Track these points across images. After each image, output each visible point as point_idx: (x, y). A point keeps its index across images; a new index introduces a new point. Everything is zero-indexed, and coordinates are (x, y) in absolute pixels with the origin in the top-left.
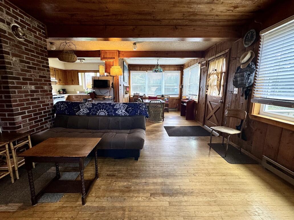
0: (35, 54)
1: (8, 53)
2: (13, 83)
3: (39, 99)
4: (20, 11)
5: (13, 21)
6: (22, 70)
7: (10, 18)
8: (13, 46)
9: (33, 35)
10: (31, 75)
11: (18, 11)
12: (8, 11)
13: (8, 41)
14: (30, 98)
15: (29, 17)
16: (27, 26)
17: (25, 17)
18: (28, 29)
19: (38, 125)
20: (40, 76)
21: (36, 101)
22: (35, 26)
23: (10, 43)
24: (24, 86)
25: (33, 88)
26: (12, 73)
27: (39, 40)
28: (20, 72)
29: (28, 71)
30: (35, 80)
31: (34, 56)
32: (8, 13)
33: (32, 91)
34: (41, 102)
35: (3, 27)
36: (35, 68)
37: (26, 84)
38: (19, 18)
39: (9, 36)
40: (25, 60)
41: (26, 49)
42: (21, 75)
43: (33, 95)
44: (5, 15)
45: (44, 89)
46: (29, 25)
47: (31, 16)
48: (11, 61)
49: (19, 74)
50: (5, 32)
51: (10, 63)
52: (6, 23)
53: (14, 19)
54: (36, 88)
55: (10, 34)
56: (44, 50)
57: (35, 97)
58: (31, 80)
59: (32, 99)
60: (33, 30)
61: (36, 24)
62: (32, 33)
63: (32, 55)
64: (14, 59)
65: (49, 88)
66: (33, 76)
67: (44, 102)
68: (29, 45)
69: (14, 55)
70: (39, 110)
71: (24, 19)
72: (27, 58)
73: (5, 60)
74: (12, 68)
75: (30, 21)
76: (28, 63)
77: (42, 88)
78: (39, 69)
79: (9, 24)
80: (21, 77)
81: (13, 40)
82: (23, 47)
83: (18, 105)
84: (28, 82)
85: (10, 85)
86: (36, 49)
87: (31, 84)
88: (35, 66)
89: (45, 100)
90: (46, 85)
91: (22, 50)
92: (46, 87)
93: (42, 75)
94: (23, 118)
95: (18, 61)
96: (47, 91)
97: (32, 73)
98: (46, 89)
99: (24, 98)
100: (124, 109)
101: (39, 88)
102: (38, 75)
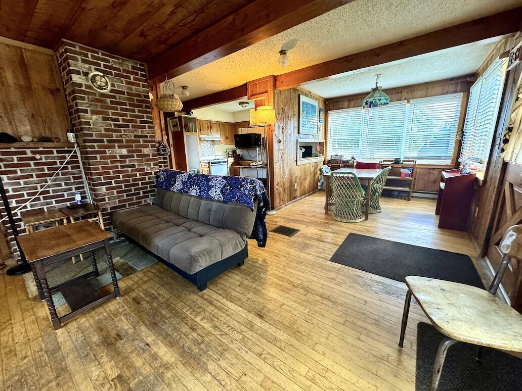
0: (128, 107)
1: (86, 111)
2: (93, 147)
3: (134, 166)
4: (103, 54)
5: (93, 69)
6: (106, 130)
7: (87, 66)
8: (92, 101)
9: (124, 82)
10: (121, 136)
11: (100, 55)
12: (84, 58)
13: (86, 96)
14: (119, 165)
15: (118, 59)
16: (113, 72)
17: (111, 60)
18: (116, 75)
19: (132, 199)
20: (136, 136)
21: (130, 169)
22: (128, 69)
23: (88, 98)
24: (109, 151)
25: (124, 151)
26: (91, 135)
27: (134, 87)
28: (104, 132)
29: (115, 131)
30: (127, 141)
31: (126, 110)
32: (84, 61)
33: (121, 156)
34: (138, 170)
35: (79, 80)
36: (128, 126)
37: (114, 147)
38: (102, 63)
39: (86, 90)
40: (111, 116)
41: (112, 102)
42: (106, 136)
43: (125, 161)
44: (80, 63)
45: (143, 153)
46: (118, 70)
47: (120, 57)
48: (91, 121)
49: (101, 135)
50: (80, 85)
51: (89, 123)
52: (82, 75)
53: (93, 67)
54: (129, 151)
55: (88, 87)
56: (145, 99)
57: (127, 163)
58: (121, 141)
59: (122, 167)
60: (124, 74)
61: (129, 65)
62: (123, 79)
63: (122, 109)
64: (94, 117)
65: (152, 151)
66: (123, 136)
67: (143, 170)
68: (117, 96)
69: (93, 113)
70: (134, 180)
71: (109, 62)
72: (113, 114)
73: (81, 120)
74: (91, 128)
75: (120, 63)
76: (117, 120)
77: (140, 151)
78: (133, 127)
79: (86, 74)
80: (105, 139)
81: (92, 93)
82: (108, 100)
83: (100, 174)
84: (116, 145)
85: (88, 150)
86: (129, 99)
87: (120, 147)
88: (128, 123)
89: (145, 167)
90: (147, 147)
91: (106, 105)
92: (146, 151)
93: (140, 134)
94: (107, 189)
95: (100, 120)
96: (148, 155)
97: (123, 133)
98: (146, 152)
99: (110, 165)
100: (219, 188)
101: (134, 151)
102: (133, 135)
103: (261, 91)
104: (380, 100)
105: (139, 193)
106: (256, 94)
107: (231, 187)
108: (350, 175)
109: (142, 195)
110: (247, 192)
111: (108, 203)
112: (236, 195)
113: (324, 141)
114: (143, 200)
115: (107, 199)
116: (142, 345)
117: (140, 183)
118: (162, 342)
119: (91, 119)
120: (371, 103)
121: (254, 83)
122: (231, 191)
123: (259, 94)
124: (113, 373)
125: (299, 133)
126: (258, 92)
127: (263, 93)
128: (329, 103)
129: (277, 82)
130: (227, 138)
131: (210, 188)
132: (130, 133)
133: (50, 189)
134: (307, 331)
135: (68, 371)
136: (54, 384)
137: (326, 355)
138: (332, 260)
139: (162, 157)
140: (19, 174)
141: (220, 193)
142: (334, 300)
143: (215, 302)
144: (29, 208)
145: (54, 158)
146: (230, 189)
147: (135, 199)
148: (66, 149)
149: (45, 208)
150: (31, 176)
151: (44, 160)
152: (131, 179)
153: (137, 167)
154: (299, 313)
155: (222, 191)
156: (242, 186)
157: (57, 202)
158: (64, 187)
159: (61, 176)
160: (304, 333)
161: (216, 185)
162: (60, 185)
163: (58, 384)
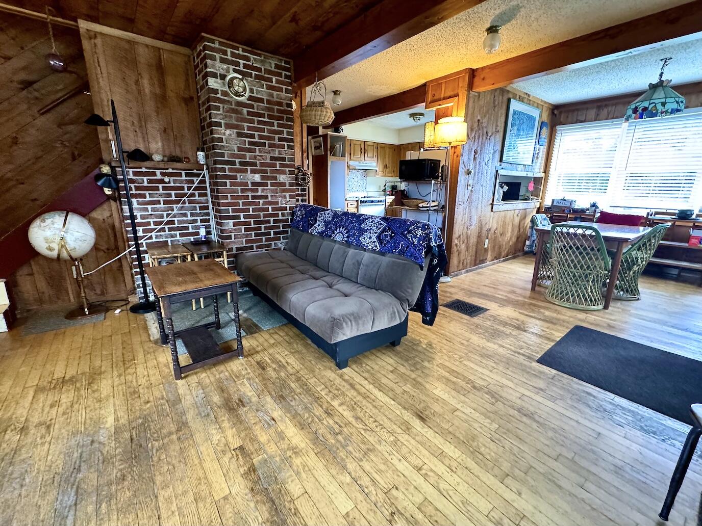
0: (266, 120)
1: (219, 125)
2: (224, 170)
3: (266, 197)
4: (244, 50)
5: (231, 71)
6: (240, 149)
7: (225, 66)
8: (227, 112)
9: (265, 87)
10: (255, 157)
11: (241, 52)
12: (223, 56)
13: (221, 105)
14: (250, 194)
15: (259, 55)
16: (254, 73)
17: (252, 57)
18: (257, 77)
19: (261, 240)
20: (272, 158)
21: (261, 201)
22: (270, 68)
23: (223, 107)
24: (240, 176)
25: (257, 178)
26: (223, 155)
27: (275, 93)
28: (236, 152)
29: (249, 150)
30: (262, 164)
31: (265, 123)
32: (223, 61)
33: (254, 184)
34: (271, 203)
35: (215, 84)
36: (264, 145)
37: (245, 171)
38: (242, 62)
39: (222, 97)
40: (246, 131)
41: (249, 113)
42: (238, 156)
43: (257, 191)
44: (218, 63)
45: (278, 181)
46: (259, 70)
47: (262, 53)
48: (224, 137)
49: (233, 155)
50: (215, 91)
51: (221, 140)
52: (219, 77)
53: (231, 67)
54: (263, 178)
55: (225, 93)
56: (286, 108)
57: (259, 193)
58: (254, 164)
59: (254, 197)
60: (266, 75)
61: (271, 64)
62: (263, 82)
63: (260, 122)
64: (228, 132)
65: (289, 179)
66: (258, 157)
67: (277, 203)
68: (256, 104)
69: (228, 126)
70: (265, 216)
71: (249, 61)
72: (249, 128)
73: (214, 135)
74: (224, 147)
75: (262, 61)
76: (253, 136)
77: (275, 178)
78: (271, 145)
79: (223, 77)
80: (237, 161)
81: (228, 101)
82: (245, 110)
83: (229, 204)
84: (249, 168)
85: (219, 173)
86: (268, 109)
87: (253, 172)
88: (264, 141)
89: (280, 199)
90: (283, 173)
91: (242, 116)
92: (282, 178)
93: (277, 155)
94: (235, 224)
95: (234, 136)
96: (284, 184)
97: (257, 153)
98: (282, 180)
99: (240, 194)
100: (376, 233)
101: (268, 178)
102: (268, 156)
103: (448, 94)
104: (664, 104)
105: (269, 234)
106: (439, 100)
107: (392, 233)
108: (588, 232)
109: (272, 236)
110: (416, 241)
111: (234, 242)
112: (399, 244)
113: (543, 175)
114: (273, 243)
115: (233, 237)
116: (268, 418)
117: (272, 219)
118: (290, 420)
119: (224, 134)
120: (645, 109)
121: (438, 82)
122: (392, 237)
123: (445, 98)
124: (236, 443)
125: (501, 160)
126: (442, 96)
127: (450, 97)
128: (561, 113)
129: (476, 80)
130: (385, 167)
131: (362, 232)
132: (266, 154)
133: (175, 219)
134: (493, 454)
135: (189, 427)
136: (174, 437)
137: (523, 496)
138: (541, 361)
139: (300, 188)
140: (148, 199)
141: (375, 240)
142: (541, 420)
143: (358, 387)
144: (154, 240)
145: (181, 182)
146: (391, 235)
147: (264, 240)
148: (195, 171)
149: (169, 240)
150: (158, 202)
151: (172, 184)
152: (261, 214)
153: (270, 199)
154: (481, 427)
155: (378, 238)
156: (410, 232)
157: (182, 235)
158: (189, 218)
159: (187, 205)
160: (488, 457)
161: (371, 229)
162: (185, 215)
163: (179, 439)
